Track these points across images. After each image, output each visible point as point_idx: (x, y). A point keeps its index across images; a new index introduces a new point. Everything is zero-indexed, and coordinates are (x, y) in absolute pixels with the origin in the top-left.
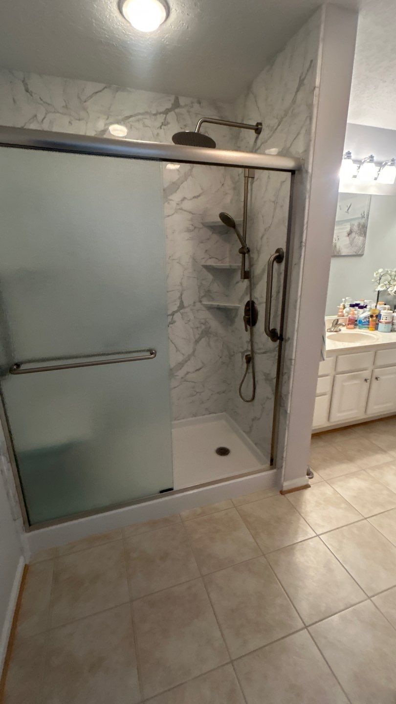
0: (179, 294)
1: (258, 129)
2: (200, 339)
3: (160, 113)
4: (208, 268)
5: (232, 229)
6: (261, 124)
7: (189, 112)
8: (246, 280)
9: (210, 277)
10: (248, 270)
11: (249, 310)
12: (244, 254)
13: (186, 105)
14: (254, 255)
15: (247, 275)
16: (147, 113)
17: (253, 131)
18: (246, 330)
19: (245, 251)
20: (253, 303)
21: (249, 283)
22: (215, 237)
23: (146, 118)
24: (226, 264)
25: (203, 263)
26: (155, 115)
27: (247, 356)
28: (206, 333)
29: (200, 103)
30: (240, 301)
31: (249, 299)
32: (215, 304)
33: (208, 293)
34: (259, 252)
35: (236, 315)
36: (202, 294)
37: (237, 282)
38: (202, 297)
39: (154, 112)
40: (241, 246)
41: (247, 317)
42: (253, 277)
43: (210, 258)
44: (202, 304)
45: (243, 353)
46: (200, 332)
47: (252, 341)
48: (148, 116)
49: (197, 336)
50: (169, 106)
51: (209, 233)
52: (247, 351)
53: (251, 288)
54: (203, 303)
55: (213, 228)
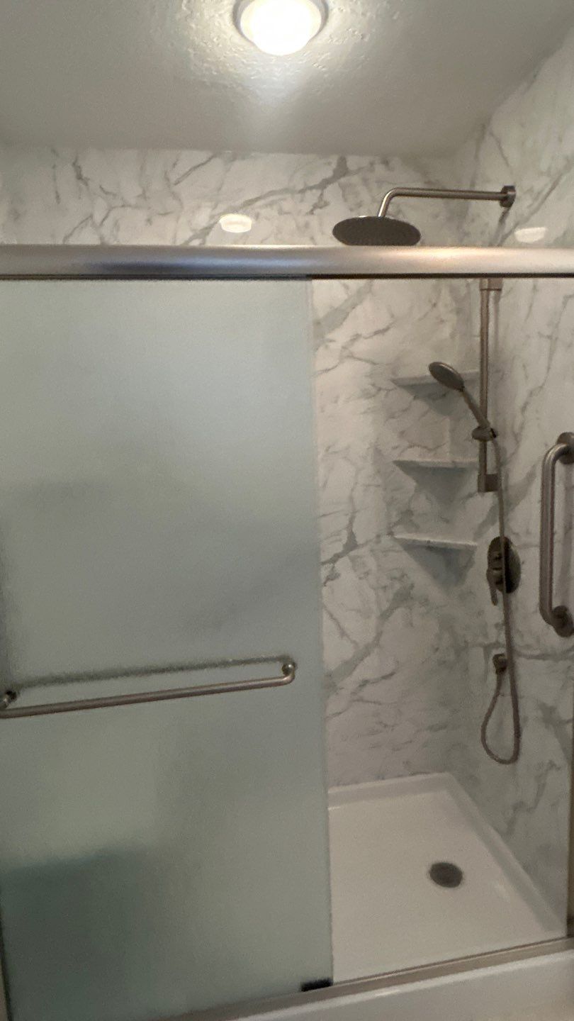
0: (344, 521)
1: (506, 198)
2: (391, 610)
3: (311, 188)
4: (407, 467)
5: (456, 392)
6: (512, 188)
7: (365, 181)
8: (490, 494)
9: (410, 483)
10: (495, 472)
11: (499, 558)
12: (483, 441)
13: (359, 170)
14: (507, 443)
15: (491, 483)
16: (286, 190)
17: (497, 203)
18: (495, 601)
19: (486, 435)
20: (507, 544)
21: (497, 499)
22: (420, 406)
23: (284, 199)
24: (445, 457)
25: (396, 456)
26: (302, 191)
27: (496, 657)
28: (404, 597)
29: (386, 163)
30: (478, 534)
31: (498, 535)
32: (424, 538)
33: (408, 517)
34: (517, 438)
35: (470, 563)
36: (395, 519)
37: (471, 496)
38: (396, 524)
39: (301, 187)
40: (476, 424)
41: (495, 572)
42: (506, 489)
43: (411, 447)
44: (396, 539)
45: (487, 649)
46: (391, 596)
47: (507, 624)
48: (288, 196)
49: (386, 606)
50: (329, 173)
51: (407, 397)
52: (497, 645)
53: (502, 511)
54: (397, 536)
55: (414, 388)
